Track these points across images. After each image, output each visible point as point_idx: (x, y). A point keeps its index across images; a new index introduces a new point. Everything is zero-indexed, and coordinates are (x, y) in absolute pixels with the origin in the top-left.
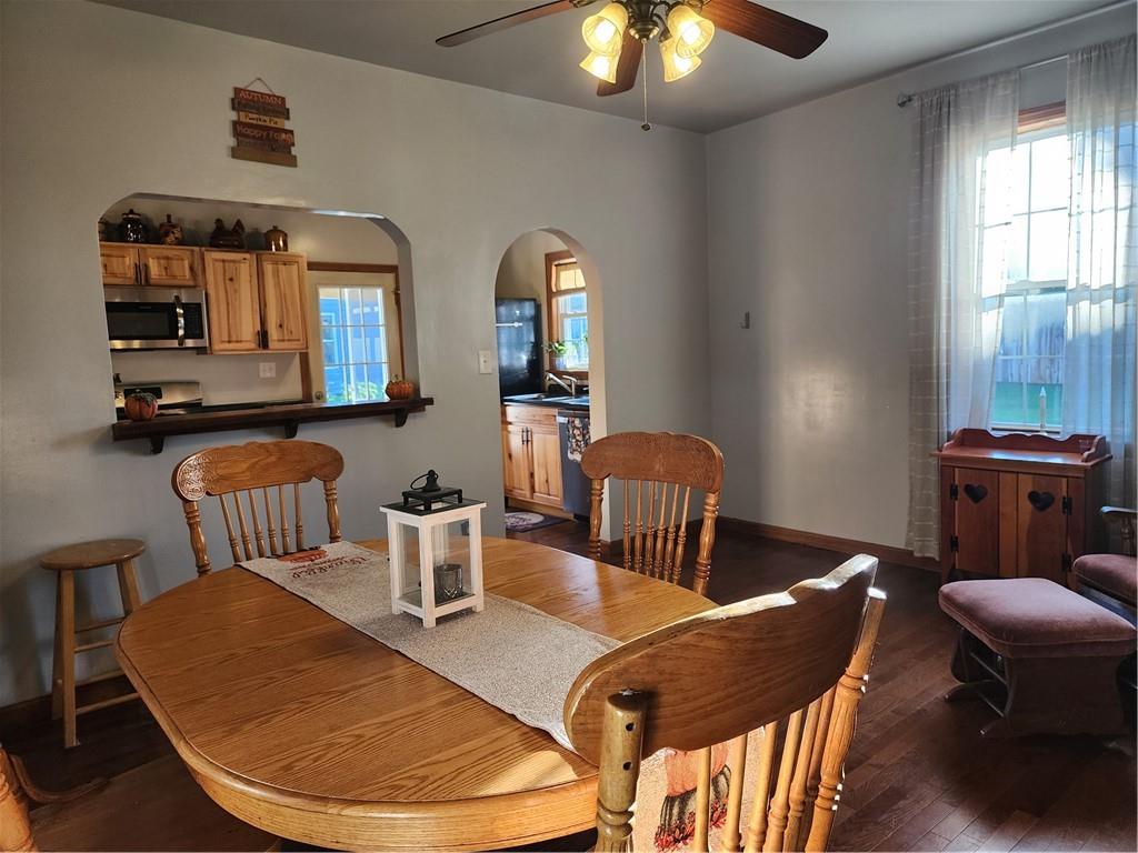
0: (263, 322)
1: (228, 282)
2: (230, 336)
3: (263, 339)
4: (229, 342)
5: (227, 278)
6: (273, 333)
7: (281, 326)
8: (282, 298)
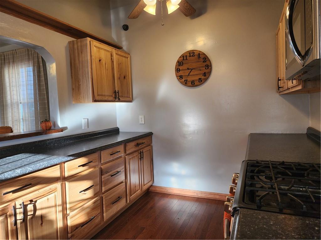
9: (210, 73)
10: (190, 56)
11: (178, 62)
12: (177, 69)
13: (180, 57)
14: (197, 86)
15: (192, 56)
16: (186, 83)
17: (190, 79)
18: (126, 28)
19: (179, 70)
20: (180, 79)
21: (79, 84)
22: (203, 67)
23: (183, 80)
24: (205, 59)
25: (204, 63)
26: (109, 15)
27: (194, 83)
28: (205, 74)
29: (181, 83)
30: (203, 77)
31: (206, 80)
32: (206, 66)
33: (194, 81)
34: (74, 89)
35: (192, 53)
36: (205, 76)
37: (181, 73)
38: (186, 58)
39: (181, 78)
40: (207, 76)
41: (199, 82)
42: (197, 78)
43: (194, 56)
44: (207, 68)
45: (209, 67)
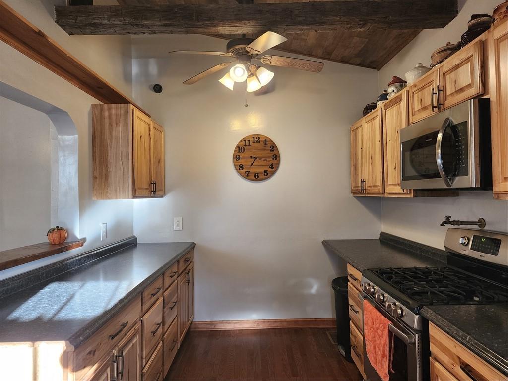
9: (278, 165)
10: (254, 142)
11: (238, 147)
12: (236, 156)
13: (241, 141)
14: (261, 180)
15: (257, 142)
16: (247, 176)
17: (253, 170)
18: (158, 89)
19: (239, 158)
20: (239, 169)
21: (107, 171)
22: (269, 157)
23: (244, 171)
24: (273, 147)
25: (272, 152)
26: (131, 66)
27: (258, 177)
28: (272, 166)
29: (241, 174)
30: (269, 170)
31: (273, 173)
32: (273, 156)
33: (258, 174)
34: (96, 178)
35: (257, 139)
36: (272, 168)
37: (241, 162)
38: (249, 144)
39: (241, 169)
40: (275, 169)
41: (264, 175)
42: (262, 170)
43: (259, 142)
44: (275, 159)
45: (277, 157)
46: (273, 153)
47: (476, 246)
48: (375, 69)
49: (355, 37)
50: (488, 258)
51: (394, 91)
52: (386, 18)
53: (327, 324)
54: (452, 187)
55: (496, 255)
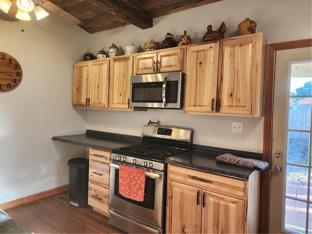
0: (219, 92)
1: (198, 65)
2: (195, 102)
3: (217, 105)
4: (195, 106)
5: (199, 62)
6: (225, 100)
7: (231, 95)
8: (235, 73)
9: (20, 81)
14: (4, 91)
15: (2, 59)
22: (13, 73)
24: (17, 66)
25: (15, 70)
27: (1, 88)
30: (12, 84)
31: (15, 87)
32: (17, 73)
33: (1, 86)
35: (2, 56)
36: (15, 82)
40: (17, 83)
41: (7, 87)
42: (6, 83)
43: (4, 59)
44: (18, 75)
45: (20, 74)
46: (17, 71)
47: (160, 132)
48: (88, 32)
49: (91, 11)
50: (167, 137)
51: (114, 52)
52: (129, 14)
53: (52, 193)
54: (167, 107)
55: (171, 135)
